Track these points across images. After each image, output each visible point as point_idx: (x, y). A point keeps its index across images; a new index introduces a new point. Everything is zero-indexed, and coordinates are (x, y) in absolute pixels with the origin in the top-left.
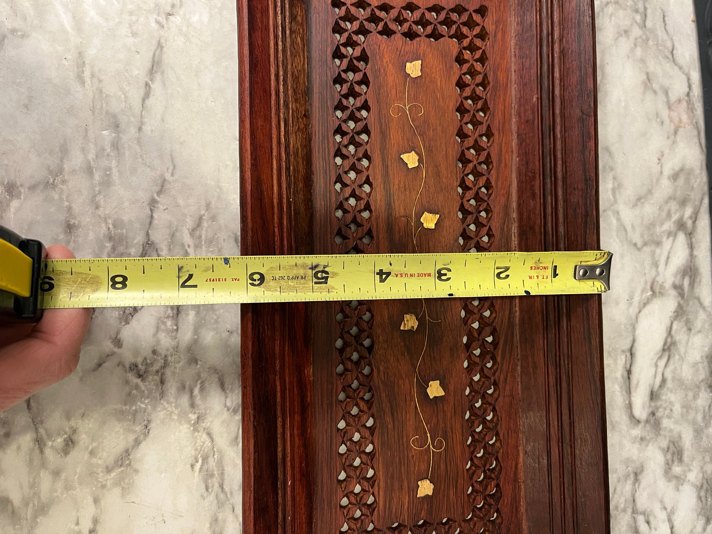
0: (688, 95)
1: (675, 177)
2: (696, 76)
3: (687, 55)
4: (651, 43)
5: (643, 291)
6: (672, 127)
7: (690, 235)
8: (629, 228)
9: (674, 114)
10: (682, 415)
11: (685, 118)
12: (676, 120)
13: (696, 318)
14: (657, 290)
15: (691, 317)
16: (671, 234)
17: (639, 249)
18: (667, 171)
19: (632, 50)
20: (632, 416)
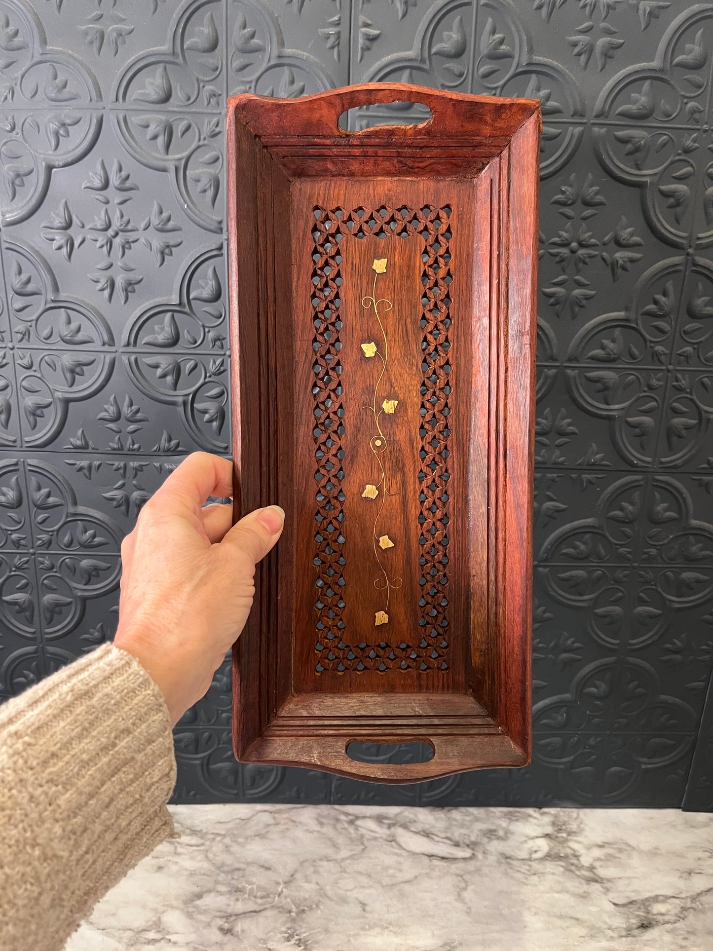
0: (271, 812)
1: (322, 824)
2: (259, 807)
3: (245, 811)
4: (235, 832)
5: (392, 847)
6: (292, 824)
7: (357, 818)
8: (353, 853)
9: (282, 822)
10: (467, 828)
11: (285, 816)
12: (286, 821)
13: (407, 817)
14: (391, 838)
15: (407, 820)
16: (357, 828)
17: (366, 847)
18: (318, 828)
19: (239, 844)
20: (471, 858)
